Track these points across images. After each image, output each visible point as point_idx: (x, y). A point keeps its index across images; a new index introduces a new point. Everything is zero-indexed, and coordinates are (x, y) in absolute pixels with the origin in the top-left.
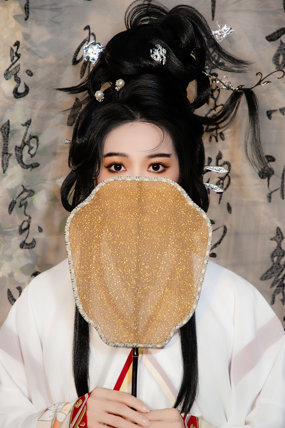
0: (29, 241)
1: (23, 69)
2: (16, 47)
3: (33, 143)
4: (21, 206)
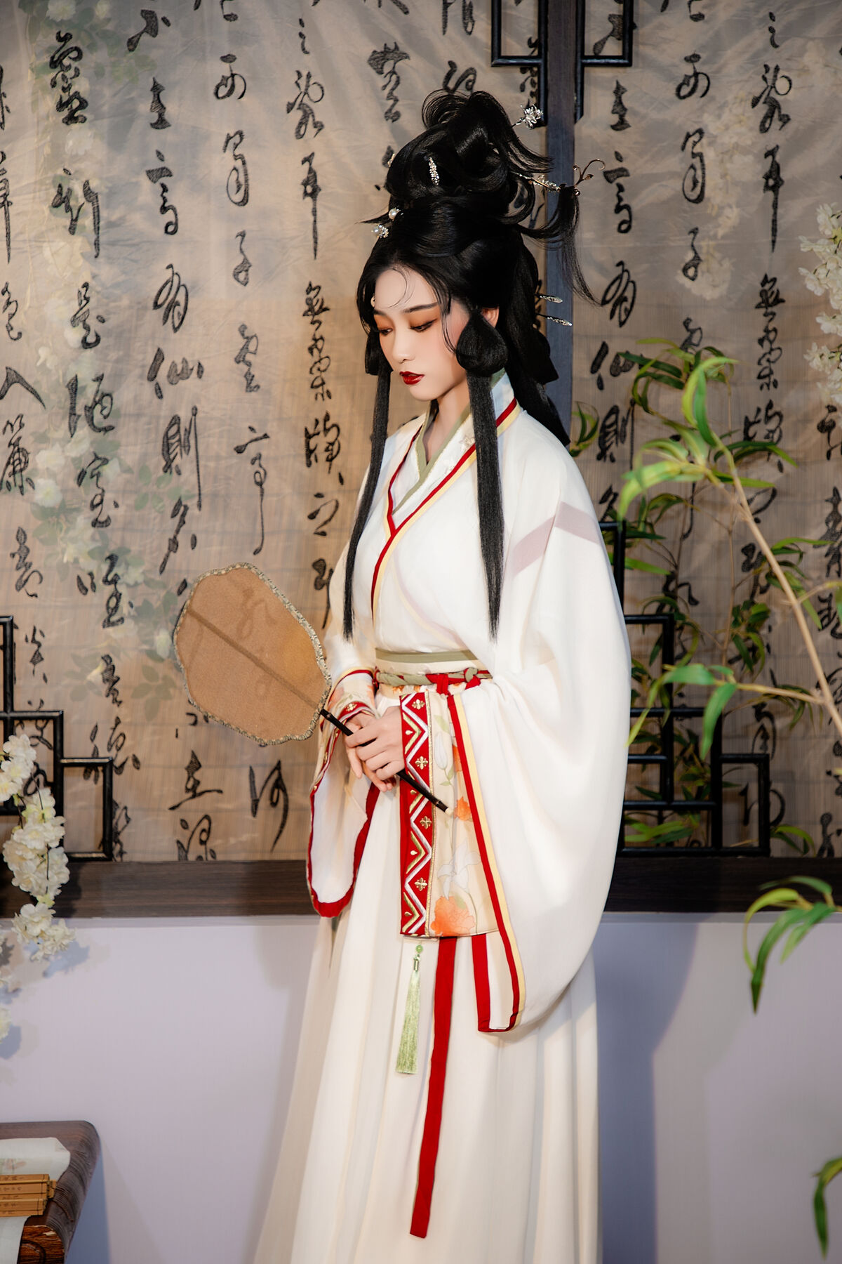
0: (102, 518)
1: (93, 314)
2: (85, 289)
3: (106, 401)
4: (92, 477)
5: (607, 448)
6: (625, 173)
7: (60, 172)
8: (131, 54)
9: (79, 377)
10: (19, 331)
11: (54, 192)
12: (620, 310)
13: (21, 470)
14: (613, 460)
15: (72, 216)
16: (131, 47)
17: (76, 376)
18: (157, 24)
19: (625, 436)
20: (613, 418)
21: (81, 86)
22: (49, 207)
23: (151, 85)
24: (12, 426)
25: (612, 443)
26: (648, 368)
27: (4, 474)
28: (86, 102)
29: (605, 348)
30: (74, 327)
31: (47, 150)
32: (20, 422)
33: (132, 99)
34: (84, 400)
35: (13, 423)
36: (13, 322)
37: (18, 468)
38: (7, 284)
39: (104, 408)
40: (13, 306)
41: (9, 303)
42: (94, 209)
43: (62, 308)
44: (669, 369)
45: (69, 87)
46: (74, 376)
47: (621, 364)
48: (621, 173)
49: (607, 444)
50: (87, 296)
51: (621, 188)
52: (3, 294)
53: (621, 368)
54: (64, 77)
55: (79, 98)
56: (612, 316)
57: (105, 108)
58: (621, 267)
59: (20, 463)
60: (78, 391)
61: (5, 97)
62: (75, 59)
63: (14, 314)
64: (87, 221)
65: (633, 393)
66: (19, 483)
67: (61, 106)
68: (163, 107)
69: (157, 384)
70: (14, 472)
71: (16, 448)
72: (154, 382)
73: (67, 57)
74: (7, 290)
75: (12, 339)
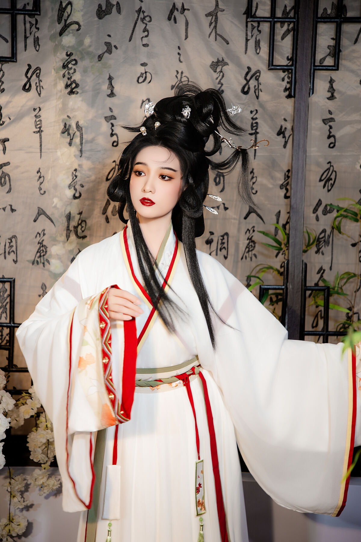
1: (79, 183)
2: (75, 171)
3: (83, 225)
5: (320, 249)
6: (333, 120)
7: (65, 117)
8: (100, 62)
9: (71, 212)
10: (45, 190)
11: (62, 127)
12: (328, 184)
13: (44, 255)
14: (323, 254)
15: (70, 138)
16: (100, 59)
17: (70, 212)
18: (112, 49)
19: (329, 243)
20: (323, 235)
21: (77, 77)
22: (60, 133)
23: (108, 77)
24: (40, 234)
25: (322, 246)
26: (342, 212)
27: (35, 257)
28: (78, 85)
29: (320, 202)
30: (70, 189)
31: (60, 106)
32: (44, 233)
33: (99, 83)
34: (73, 223)
35: (40, 233)
36: (41, 186)
37: (42, 254)
38: (40, 169)
39: (82, 227)
40: (42, 179)
41: (40, 177)
42: (80, 134)
43: (65, 179)
44: (352, 213)
45: (71, 78)
46: (69, 212)
47: (328, 209)
48: (331, 120)
49: (320, 247)
50: (76, 174)
51: (331, 127)
52: (38, 173)
53: (328, 211)
54: (69, 73)
55: (75, 83)
56: (324, 187)
57: (87, 88)
58: (329, 164)
59: (43, 252)
60: (71, 219)
61: (41, 82)
62: (74, 65)
63: (42, 183)
64: (77, 140)
65: (333, 224)
66: (42, 261)
67: (67, 86)
68: (113, 87)
69: (107, 216)
70: (40, 256)
71: (41, 245)
72: (105, 215)
73: (70, 64)
74: (39, 171)
75: (41, 194)
